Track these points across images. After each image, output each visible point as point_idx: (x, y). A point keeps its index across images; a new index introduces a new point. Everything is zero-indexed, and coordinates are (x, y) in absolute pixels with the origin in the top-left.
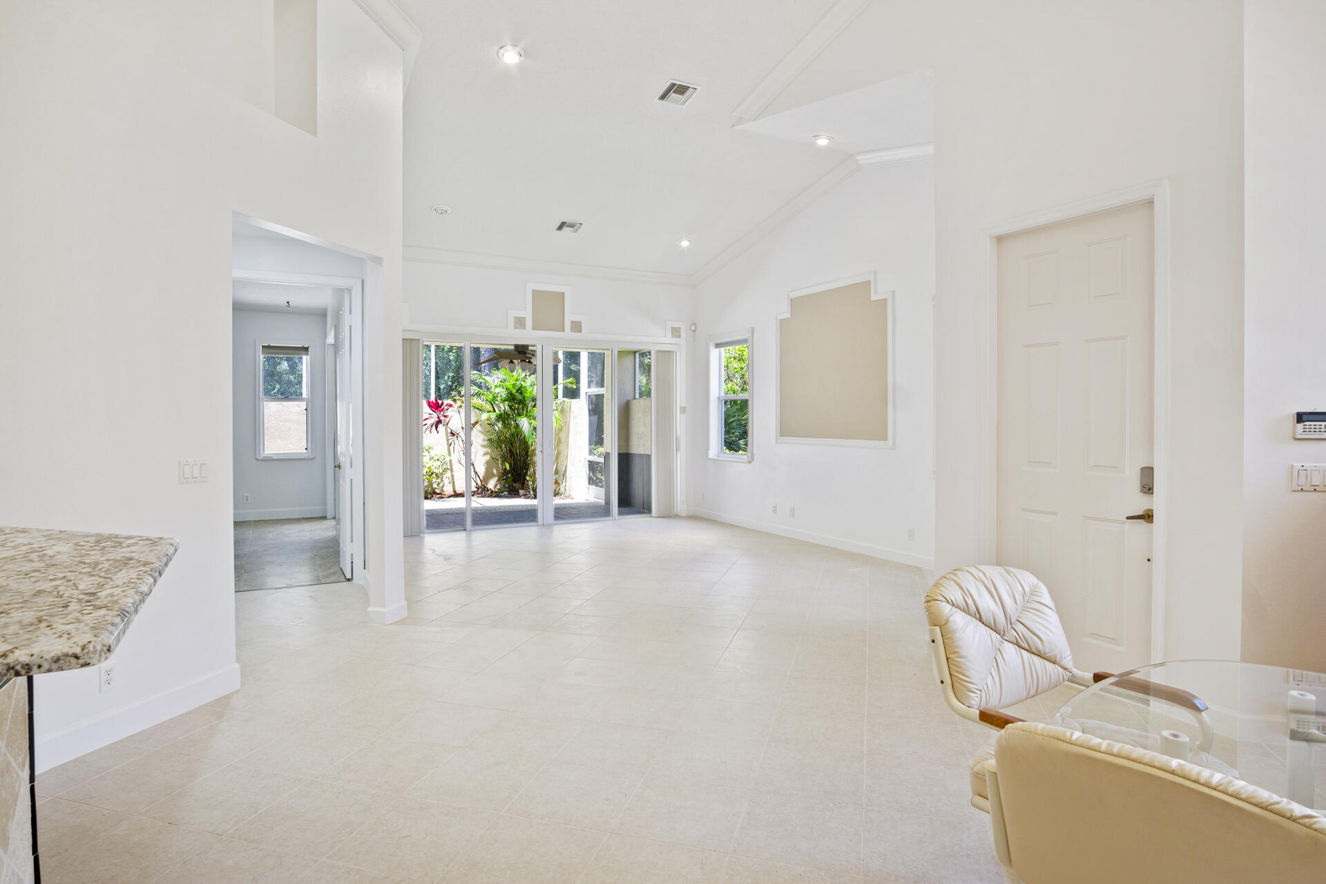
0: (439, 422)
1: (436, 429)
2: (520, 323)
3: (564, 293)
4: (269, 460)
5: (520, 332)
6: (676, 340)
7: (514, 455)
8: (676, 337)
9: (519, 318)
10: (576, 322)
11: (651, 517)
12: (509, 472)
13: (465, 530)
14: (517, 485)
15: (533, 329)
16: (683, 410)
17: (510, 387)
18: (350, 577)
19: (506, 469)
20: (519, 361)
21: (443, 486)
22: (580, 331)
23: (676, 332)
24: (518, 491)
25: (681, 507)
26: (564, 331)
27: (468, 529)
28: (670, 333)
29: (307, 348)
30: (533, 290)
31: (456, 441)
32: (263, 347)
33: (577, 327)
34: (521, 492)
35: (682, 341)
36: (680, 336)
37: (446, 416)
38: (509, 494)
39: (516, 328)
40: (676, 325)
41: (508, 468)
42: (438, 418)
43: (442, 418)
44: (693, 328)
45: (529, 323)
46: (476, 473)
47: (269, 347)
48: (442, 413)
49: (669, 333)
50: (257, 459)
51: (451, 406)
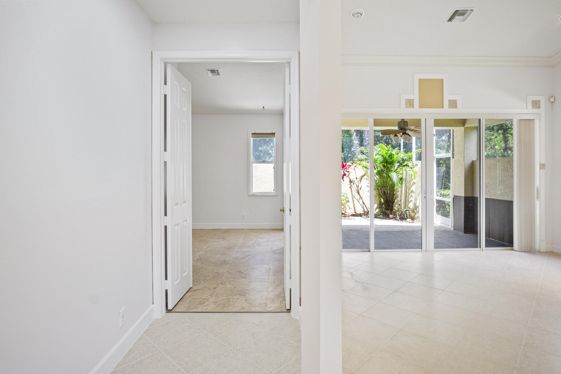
0: (345, 175)
1: (343, 179)
2: (410, 103)
3: (443, 80)
4: (255, 196)
5: (410, 110)
6: (536, 111)
7: (386, 194)
8: (536, 108)
9: (409, 100)
10: (453, 100)
11: (513, 250)
12: (383, 204)
13: (369, 251)
14: (388, 212)
15: (419, 108)
16: (542, 166)
17: (384, 154)
18: (289, 309)
19: (381, 202)
20: (401, 134)
21: (346, 209)
22: (456, 107)
23: (536, 104)
24: (389, 215)
25: (539, 243)
26: (443, 108)
27: (371, 250)
28: (531, 104)
29: (274, 133)
30: (419, 79)
31: (353, 185)
32: (252, 134)
33: (453, 104)
34: (391, 216)
35: (542, 110)
36: (539, 107)
37: (348, 172)
38: (383, 216)
39: (406, 107)
40: (536, 98)
41: (382, 201)
42: (344, 172)
43: (346, 173)
44: (552, 100)
45: (416, 103)
46: (363, 203)
47: (255, 134)
48: (346, 170)
49: (530, 106)
50: (249, 195)
51: (350, 166)
